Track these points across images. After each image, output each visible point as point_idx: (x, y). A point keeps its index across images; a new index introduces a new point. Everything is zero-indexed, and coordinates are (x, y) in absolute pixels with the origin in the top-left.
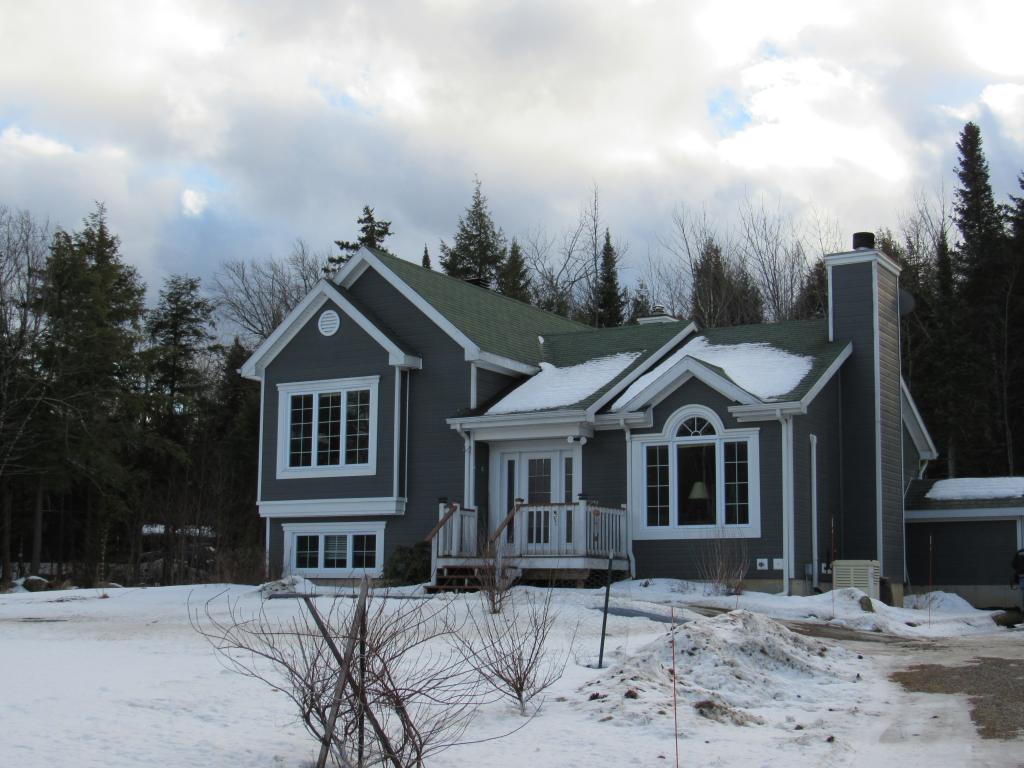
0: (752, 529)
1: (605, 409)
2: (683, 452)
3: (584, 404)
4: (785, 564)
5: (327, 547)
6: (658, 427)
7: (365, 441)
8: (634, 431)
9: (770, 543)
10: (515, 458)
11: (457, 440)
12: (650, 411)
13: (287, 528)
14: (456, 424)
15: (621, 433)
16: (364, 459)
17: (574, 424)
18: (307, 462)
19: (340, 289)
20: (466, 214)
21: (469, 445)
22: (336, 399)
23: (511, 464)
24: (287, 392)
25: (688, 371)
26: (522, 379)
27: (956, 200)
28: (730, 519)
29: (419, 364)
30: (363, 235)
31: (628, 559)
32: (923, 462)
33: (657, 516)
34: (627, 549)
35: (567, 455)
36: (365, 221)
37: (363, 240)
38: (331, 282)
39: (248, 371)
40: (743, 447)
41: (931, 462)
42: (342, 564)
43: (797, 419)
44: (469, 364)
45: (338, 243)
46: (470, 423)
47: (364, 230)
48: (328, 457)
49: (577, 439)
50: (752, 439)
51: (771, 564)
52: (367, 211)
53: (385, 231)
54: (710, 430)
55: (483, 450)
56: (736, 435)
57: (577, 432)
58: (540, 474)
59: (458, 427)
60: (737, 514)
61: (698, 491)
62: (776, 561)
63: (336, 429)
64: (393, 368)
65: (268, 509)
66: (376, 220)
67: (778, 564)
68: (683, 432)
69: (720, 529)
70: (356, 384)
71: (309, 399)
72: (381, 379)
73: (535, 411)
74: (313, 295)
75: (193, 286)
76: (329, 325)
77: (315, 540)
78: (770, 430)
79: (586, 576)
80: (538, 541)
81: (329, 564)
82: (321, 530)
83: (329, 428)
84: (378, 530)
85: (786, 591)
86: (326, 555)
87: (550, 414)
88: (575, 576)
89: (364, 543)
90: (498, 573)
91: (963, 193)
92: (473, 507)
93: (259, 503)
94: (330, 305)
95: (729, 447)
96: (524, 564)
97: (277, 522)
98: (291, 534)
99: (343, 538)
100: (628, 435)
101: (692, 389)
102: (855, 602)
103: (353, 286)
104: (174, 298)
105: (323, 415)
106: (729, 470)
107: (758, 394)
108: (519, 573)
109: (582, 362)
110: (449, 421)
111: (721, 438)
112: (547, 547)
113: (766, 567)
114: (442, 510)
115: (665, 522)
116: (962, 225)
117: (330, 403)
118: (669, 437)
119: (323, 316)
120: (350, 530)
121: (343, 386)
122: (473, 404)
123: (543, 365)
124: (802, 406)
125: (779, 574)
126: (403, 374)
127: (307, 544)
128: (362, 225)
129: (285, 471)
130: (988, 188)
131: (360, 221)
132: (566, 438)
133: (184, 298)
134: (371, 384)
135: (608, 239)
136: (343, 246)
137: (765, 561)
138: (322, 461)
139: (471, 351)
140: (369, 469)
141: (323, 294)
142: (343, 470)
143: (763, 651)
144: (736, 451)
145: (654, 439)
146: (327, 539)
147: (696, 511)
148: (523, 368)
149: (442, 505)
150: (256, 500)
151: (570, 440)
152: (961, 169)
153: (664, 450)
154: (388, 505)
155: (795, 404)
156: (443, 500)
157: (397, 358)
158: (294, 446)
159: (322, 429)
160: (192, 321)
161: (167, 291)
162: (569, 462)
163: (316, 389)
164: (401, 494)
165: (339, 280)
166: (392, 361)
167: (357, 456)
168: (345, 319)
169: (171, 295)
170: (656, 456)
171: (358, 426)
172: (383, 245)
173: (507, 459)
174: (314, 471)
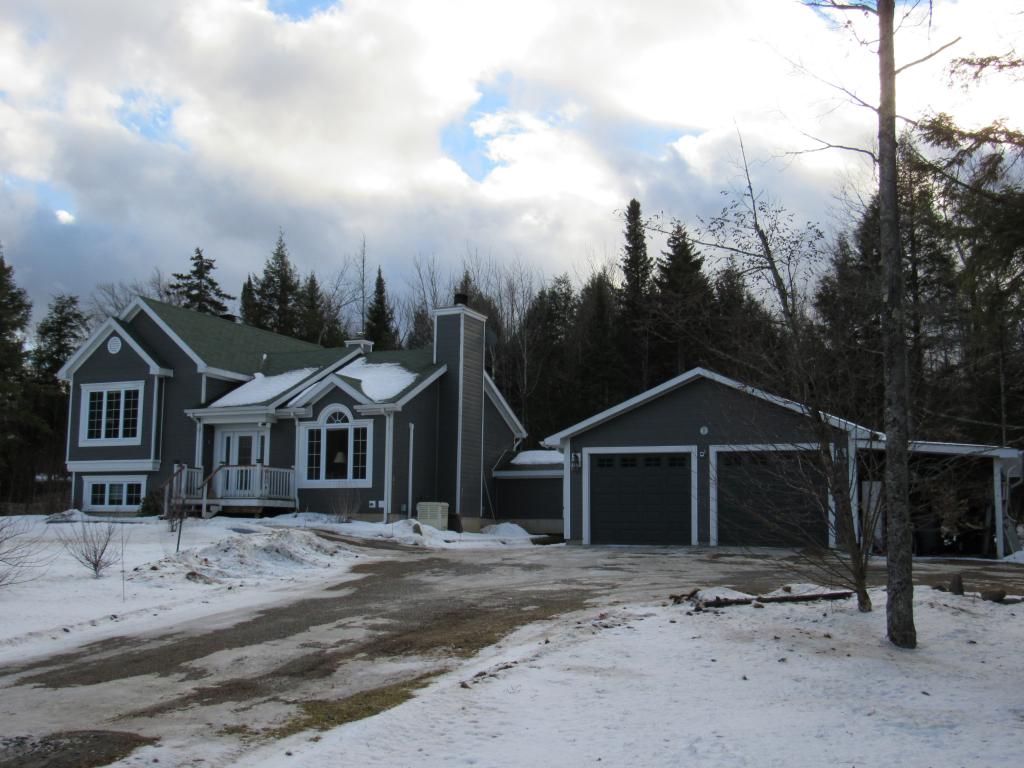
0: (367, 483)
1: (283, 405)
2: (330, 433)
3: (268, 403)
4: (386, 504)
5: (111, 492)
6: (315, 418)
7: (134, 423)
8: (301, 420)
9: (377, 492)
10: (231, 435)
11: (191, 424)
12: (310, 408)
13: (86, 479)
14: (190, 413)
15: (293, 420)
16: (134, 434)
17: (262, 414)
18: (99, 436)
19: (122, 323)
20: (272, 255)
21: (200, 427)
22: (118, 395)
23: (228, 439)
24: (87, 390)
25: (332, 383)
26: (240, 383)
27: (622, 253)
28: (356, 476)
29: (170, 373)
30: (195, 268)
31: (295, 501)
32: (517, 440)
33: (313, 474)
34: (294, 494)
35: (261, 434)
36: (196, 258)
37: (194, 273)
38: (117, 319)
39: (62, 375)
40: (364, 430)
41: (524, 439)
42: (120, 502)
43: (397, 415)
44: (201, 374)
45: (175, 275)
46: (199, 412)
47: (196, 264)
48: (112, 433)
49: (264, 424)
50: (369, 425)
51: (377, 504)
52: (198, 251)
53: (210, 266)
54: (346, 420)
55: (210, 431)
56: (361, 423)
57: (264, 420)
58: (245, 445)
59: (191, 416)
60: (360, 473)
61: (339, 459)
62: (380, 502)
63: (117, 414)
64: (153, 376)
65: (73, 466)
66: (204, 258)
67: (381, 504)
68: (330, 421)
69: (350, 482)
70: (130, 385)
71: (100, 395)
72: (146, 383)
73: (239, 406)
74: (105, 326)
75: (73, 301)
76: (114, 347)
77: (103, 487)
78: (379, 421)
79: (260, 511)
80: (241, 488)
81: (112, 502)
82: (107, 481)
83: (113, 414)
84: (142, 480)
85: (385, 521)
86: (110, 496)
87: (247, 408)
88: (253, 511)
89: (134, 489)
90: (204, 508)
91: (627, 248)
92: (202, 467)
93: (67, 462)
94: (115, 334)
95: (357, 431)
96: (223, 503)
97: (79, 475)
98: (88, 483)
99: (121, 486)
100: (297, 423)
101: (335, 395)
102: (411, 527)
103: (134, 320)
104: (59, 309)
105: (110, 405)
106: (356, 445)
107: (373, 398)
108: (220, 509)
109: (281, 373)
110: (186, 411)
111: (352, 425)
112: (247, 492)
113: (374, 506)
114: (176, 468)
115: (318, 477)
116: (626, 270)
117: (114, 397)
118: (322, 424)
119: (111, 340)
120: (126, 480)
121: (122, 387)
122: (203, 400)
123: (256, 375)
124: (399, 406)
125: (381, 511)
126: (161, 380)
127: (98, 489)
128: (194, 262)
129: (84, 442)
130: (644, 246)
131: (192, 259)
132: (257, 423)
133: (67, 310)
134: (139, 386)
135: (380, 273)
136: (180, 277)
137: (374, 502)
138: (108, 435)
139: (201, 366)
140: (136, 441)
141: (109, 327)
142: (121, 441)
143: (277, 551)
144: (360, 433)
145: (313, 425)
146: (112, 486)
147: (336, 470)
148: (240, 377)
149: (176, 465)
150: (65, 460)
151: (260, 425)
152: (627, 231)
153: (319, 432)
154: (148, 465)
155: (392, 405)
156: (177, 462)
157: (155, 369)
158: (91, 425)
159: (109, 415)
160: (72, 327)
161: (54, 304)
162: (263, 438)
163: (105, 388)
164: (156, 457)
165: (122, 317)
166: (152, 372)
167: (130, 432)
168: (124, 344)
169: (57, 307)
170: (314, 435)
171: (131, 414)
172: (209, 276)
173: (226, 436)
174: (103, 442)
